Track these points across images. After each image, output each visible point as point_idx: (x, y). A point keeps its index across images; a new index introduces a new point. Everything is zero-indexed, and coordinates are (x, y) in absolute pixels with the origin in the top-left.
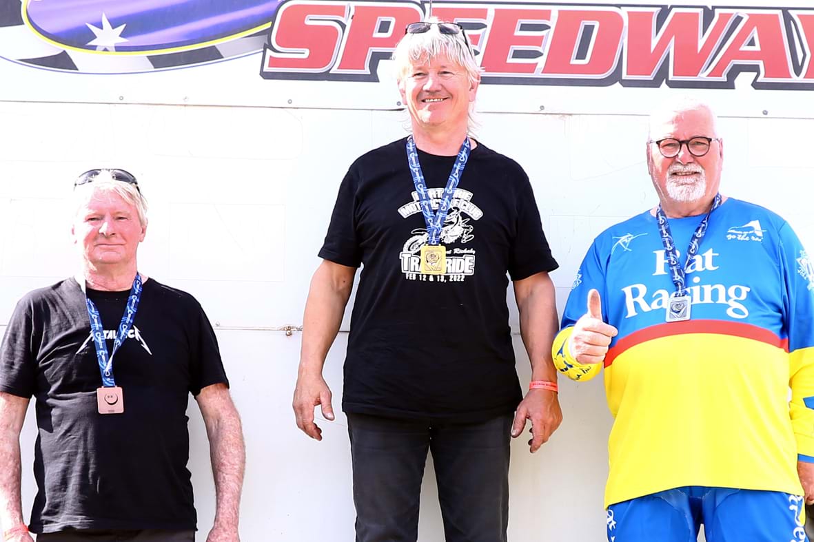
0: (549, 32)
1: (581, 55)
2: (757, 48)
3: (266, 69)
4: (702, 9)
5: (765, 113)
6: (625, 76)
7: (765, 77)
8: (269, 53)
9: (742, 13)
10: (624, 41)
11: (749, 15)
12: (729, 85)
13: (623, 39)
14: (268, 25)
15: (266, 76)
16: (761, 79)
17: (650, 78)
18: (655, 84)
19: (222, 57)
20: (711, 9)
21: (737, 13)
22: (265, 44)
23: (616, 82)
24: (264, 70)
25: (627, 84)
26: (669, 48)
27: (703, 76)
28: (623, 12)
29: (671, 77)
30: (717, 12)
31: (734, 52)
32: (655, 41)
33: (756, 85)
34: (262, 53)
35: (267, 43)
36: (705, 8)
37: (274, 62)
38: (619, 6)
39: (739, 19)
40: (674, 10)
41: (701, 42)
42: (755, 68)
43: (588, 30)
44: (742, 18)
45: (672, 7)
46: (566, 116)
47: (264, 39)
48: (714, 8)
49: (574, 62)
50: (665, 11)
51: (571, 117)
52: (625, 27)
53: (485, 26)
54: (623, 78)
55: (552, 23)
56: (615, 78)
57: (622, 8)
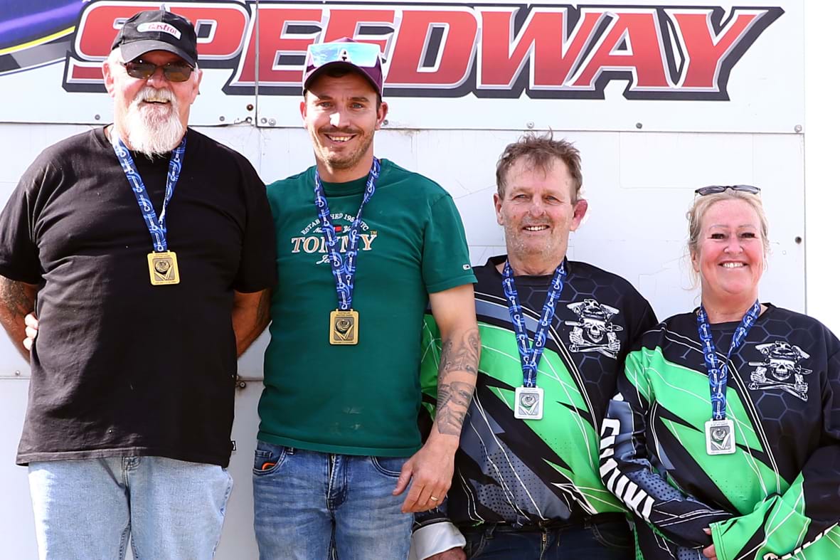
0: (392, 36)
1: (430, 61)
2: (629, 52)
3: (70, 79)
4: (566, 9)
5: (639, 126)
6: (479, 85)
7: (638, 85)
8: (73, 61)
9: (611, 12)
10: (478, 46)
11: (619, 14)
12: (598, 94)
13: (476, 43)
14: (71, 30)
15: (69, 87)
16: (634, 87)
17: (508, 87)
18: (514, 94)
19: (19, 67)
20: (576, 8)
21: (606, 13)
22: (68, 52)
23: (469, 92)
24: (68, 82)
25: (482, 94)
26: (529, 53)
27: (568, 84)
28: (477, 13)
29: (532, 86)
30: (584, 11)
31: (603, 57)
32: (513, 46)
33: (629, 95)
34: (64, 62)
35: (70, 51)
36: (569, 7)
37: (78, 72)
38: (472, 5)
39: (608, 19)
40: (535, 10)
41: (566, 47)
42: (627, 76)
43: (438, 33)
44: (612, 18)
45: (532, 6)
46: (413, 131)
47: (65, 46)
48: (580, 6)
49: (421, 69)
50: (524, 10)
51: (418, 132)
52: (479, 29)
53: (320, 29)
54: (477, 88)
55: (396, 25)
56: (468, 88)
57: (475, 7)
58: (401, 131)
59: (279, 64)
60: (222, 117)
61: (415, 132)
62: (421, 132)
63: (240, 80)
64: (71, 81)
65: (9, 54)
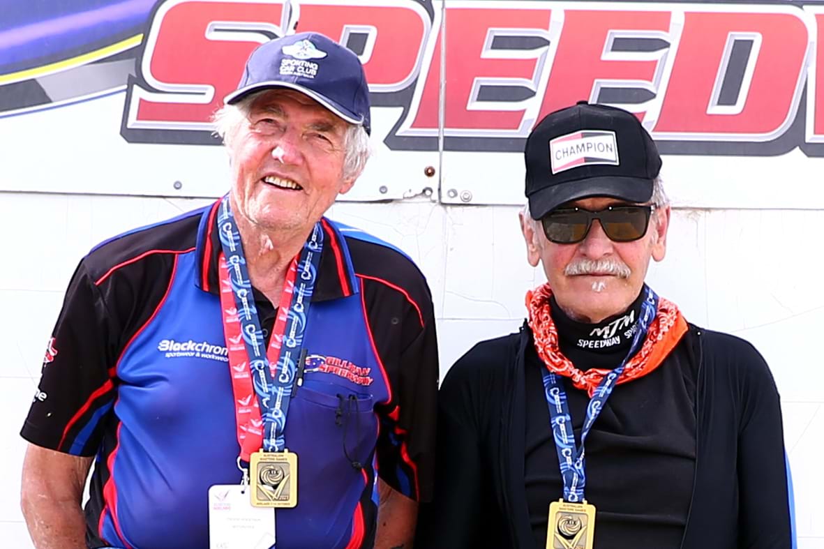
0: (667, 54)
1: (728, 97)
3: (133, 123)
6: (810, 136)
8: (138, 92)
10: (810, 71)
13: (807, 65)
14: (136, 41)
15: (131, 135)
19: (50, 101)
22: (130, 77)
23: (795, 147)
24: (129, 126)
25: (815, 151)
28: (807, 16)
34: (125, 93)
35: (134, 75)
37: (147, 110)
38: (800, 4)
43: (742, 49)
46: (699, 212)
47: (127, 66)
49: (714, 109)
51: (708, 213)
52: (812, 43)
53: (547, 43)
54: (807, 141)
55: (673, 36)
56: (793, 140)
57: (804, 7)
58: (679, 212)
59: (479, 99)
60: (383, 187)
61: (702, 213)
62: (713, 211)
63: (413, 126)
64: (134, 124)
65: (33, 80)
